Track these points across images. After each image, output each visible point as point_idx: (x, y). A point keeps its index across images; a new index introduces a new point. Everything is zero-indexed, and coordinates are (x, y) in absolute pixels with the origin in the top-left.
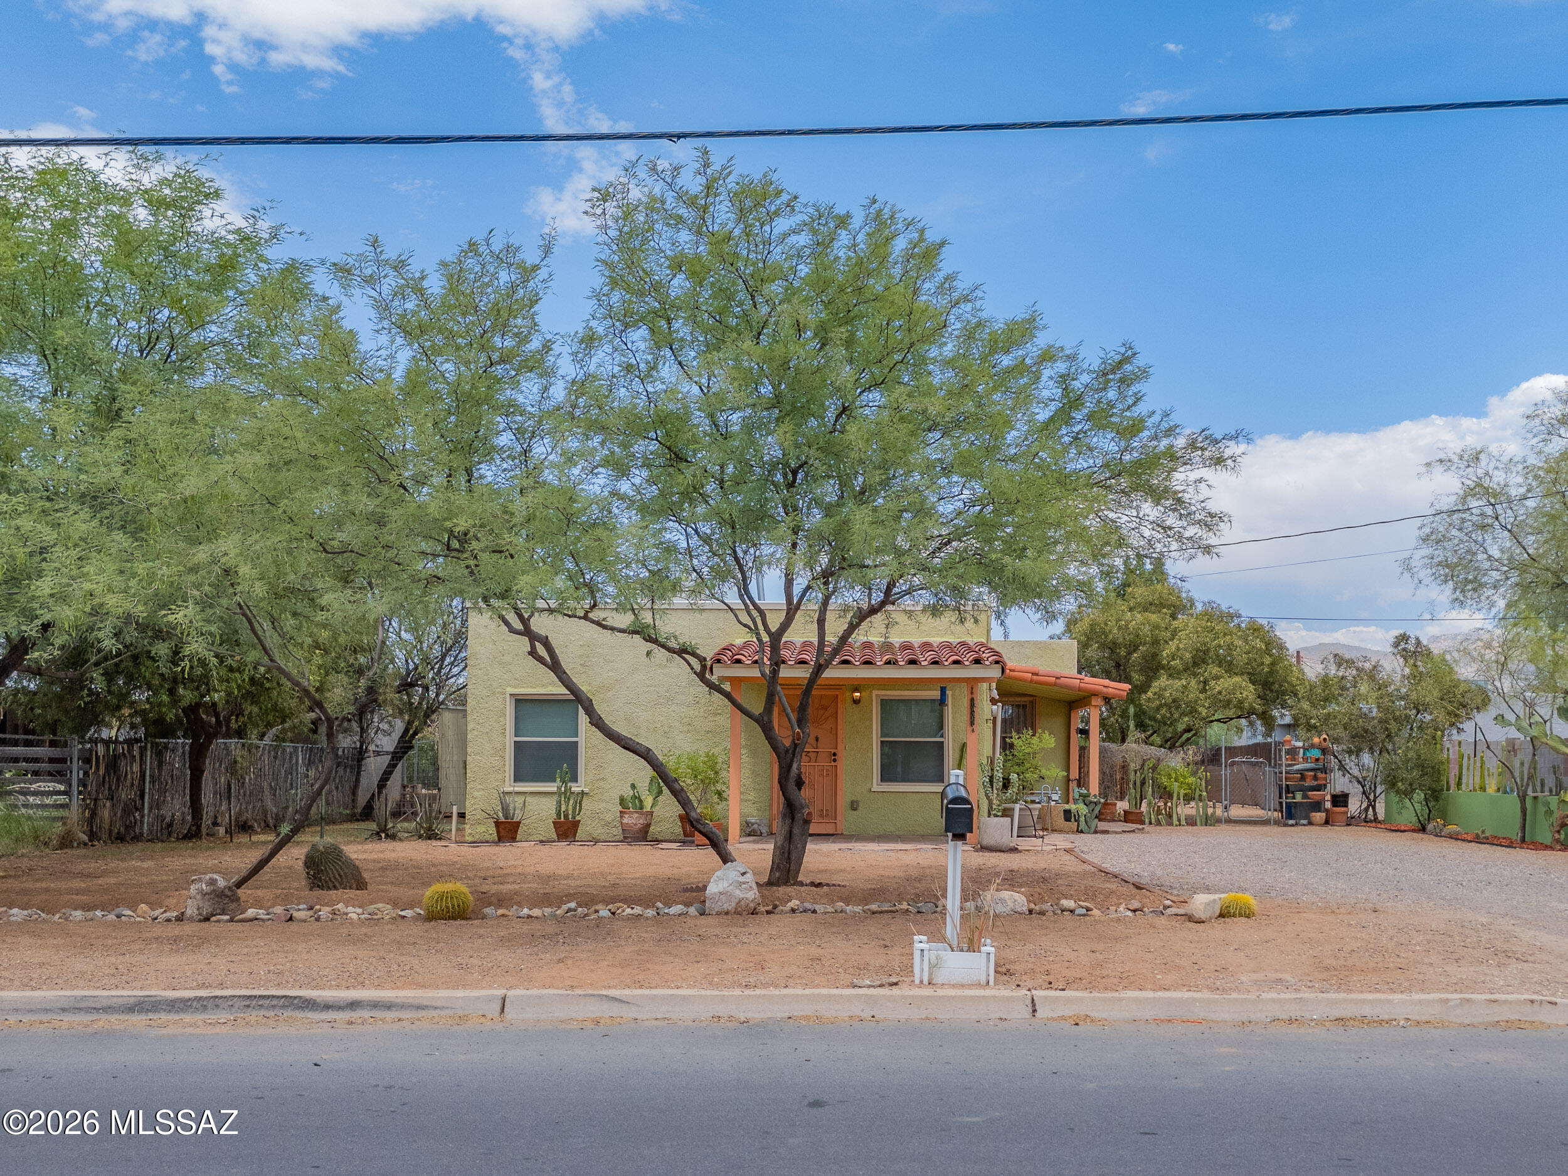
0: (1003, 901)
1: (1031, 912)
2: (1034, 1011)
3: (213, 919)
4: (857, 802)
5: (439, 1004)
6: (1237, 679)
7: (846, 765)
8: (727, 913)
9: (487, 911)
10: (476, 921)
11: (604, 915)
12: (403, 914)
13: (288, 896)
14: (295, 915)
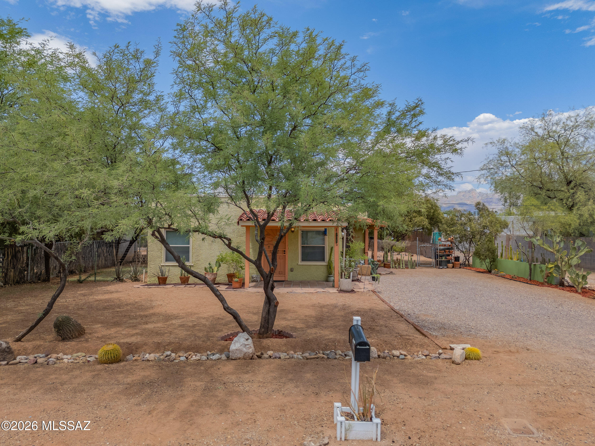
1: (379, 356)
4: (293, 268)
7: (289, 254)
8: (239, 359)
9: (129, 357)
10: (122, 364)
11: (183, 359)
12: (89, 359)
13: (39, 346)
14: (38, 360)
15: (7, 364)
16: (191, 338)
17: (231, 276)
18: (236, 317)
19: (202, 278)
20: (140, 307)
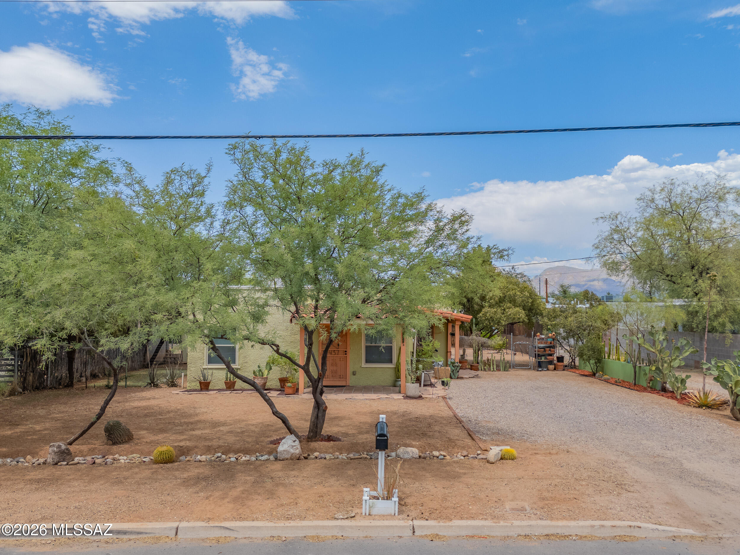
0: (408, 452)
1: (420, 457)
2: (414, 532)
3: (59, 464)
4: (355, 372)
5: (148, 531)
6: (517, 309)
7: (351, 356)
8: (287, 459)
9: (182, 458)
10: (176, 464)
11: (233, 459)
12: (144, 460)
13: (94, 449)
14: (96, 461)
15: (67, 464)
16: (239, 443)
17: (283, 381)
18: (284, 421)
19: (252, 382)
20: (184, 415)
